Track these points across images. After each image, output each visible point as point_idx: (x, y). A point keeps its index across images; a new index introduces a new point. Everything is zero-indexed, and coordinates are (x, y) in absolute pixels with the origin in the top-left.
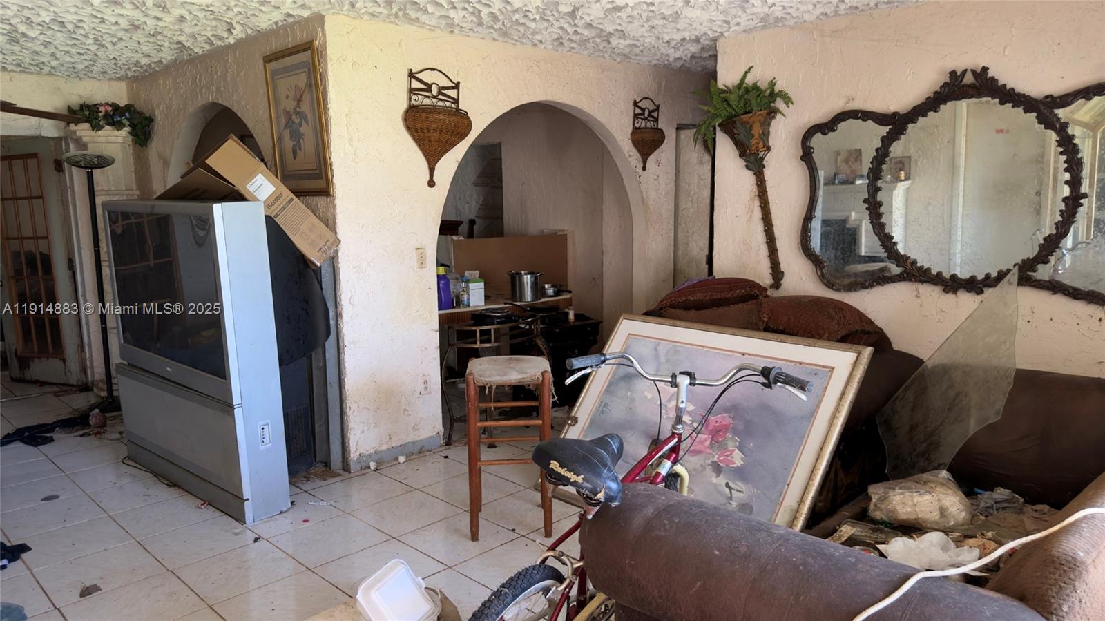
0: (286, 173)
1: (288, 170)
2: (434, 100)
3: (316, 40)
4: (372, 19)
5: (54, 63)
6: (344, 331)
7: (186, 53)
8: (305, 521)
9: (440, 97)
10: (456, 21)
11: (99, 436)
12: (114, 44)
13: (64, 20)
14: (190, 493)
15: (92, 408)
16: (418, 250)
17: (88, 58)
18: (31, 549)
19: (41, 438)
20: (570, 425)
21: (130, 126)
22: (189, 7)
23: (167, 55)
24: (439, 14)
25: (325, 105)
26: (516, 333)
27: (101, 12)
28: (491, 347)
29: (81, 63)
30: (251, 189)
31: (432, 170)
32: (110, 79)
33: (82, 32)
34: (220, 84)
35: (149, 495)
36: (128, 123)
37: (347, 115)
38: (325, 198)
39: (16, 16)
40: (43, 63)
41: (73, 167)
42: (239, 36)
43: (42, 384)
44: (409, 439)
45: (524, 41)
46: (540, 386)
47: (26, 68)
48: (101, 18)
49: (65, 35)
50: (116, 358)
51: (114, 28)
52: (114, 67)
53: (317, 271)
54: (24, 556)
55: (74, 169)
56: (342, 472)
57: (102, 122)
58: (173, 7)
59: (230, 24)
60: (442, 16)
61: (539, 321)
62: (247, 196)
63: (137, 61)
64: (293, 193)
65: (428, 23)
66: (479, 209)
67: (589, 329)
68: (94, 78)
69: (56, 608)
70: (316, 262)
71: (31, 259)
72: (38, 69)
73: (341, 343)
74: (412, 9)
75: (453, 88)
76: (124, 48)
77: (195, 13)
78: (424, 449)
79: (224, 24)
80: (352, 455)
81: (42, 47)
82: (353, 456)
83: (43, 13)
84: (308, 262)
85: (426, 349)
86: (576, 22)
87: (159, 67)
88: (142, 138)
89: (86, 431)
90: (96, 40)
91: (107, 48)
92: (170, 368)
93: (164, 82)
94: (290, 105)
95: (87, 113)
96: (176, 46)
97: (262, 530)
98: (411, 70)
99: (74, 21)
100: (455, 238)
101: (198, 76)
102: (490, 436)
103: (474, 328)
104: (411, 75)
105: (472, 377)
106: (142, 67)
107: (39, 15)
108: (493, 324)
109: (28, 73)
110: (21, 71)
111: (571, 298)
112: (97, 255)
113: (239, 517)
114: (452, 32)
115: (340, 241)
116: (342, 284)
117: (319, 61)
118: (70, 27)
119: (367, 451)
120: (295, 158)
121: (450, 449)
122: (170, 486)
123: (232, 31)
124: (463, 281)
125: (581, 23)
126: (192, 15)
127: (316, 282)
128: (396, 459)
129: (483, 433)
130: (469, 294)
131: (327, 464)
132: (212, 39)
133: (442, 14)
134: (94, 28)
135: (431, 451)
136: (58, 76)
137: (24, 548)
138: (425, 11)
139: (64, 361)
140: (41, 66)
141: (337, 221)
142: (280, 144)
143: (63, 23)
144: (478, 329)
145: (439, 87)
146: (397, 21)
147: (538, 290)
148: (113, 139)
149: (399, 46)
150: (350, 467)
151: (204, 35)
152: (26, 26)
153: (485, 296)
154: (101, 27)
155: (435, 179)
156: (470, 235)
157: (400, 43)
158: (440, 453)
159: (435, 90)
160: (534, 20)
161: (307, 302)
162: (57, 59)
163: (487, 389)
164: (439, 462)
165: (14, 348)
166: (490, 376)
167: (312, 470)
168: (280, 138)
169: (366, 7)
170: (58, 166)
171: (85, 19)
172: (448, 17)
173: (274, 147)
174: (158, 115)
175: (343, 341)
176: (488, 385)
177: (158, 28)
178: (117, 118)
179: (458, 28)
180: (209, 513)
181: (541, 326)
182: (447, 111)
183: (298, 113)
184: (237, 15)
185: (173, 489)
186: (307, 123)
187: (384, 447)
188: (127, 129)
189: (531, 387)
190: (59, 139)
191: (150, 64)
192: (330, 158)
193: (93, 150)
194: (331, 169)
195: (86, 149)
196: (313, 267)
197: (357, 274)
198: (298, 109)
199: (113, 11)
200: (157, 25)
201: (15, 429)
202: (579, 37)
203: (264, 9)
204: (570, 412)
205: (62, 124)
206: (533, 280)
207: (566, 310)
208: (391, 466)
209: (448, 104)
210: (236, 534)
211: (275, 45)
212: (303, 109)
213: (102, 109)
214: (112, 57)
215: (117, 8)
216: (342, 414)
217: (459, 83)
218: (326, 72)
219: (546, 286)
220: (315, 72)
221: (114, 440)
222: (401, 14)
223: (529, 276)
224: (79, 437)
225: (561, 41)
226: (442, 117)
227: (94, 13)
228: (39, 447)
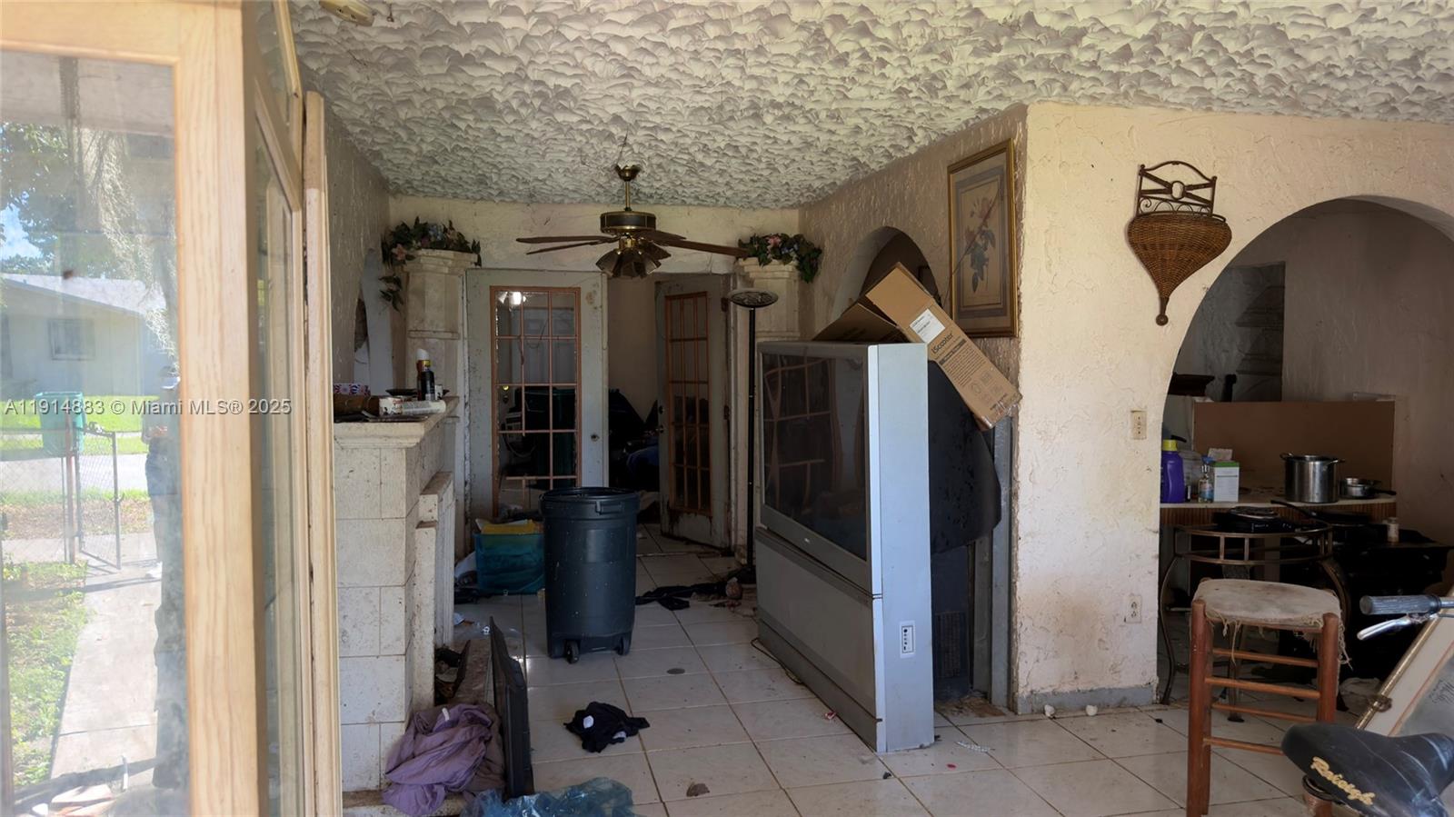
0: (963, 309)
1: (965, 305)
2: (1175, 205)
3: (1014, 138)
4: (1093, 103)
5: (729, 193)
6: (1018, 518)
7: (861, 170)
8: (951, 766)
9: (1185, 199)
10: (1215, 93)
11: (732, 609)
12: (786, 167)
13: (738, 144)
14: (818, 697)
15: (730, 576)
16: (1135, 414)
17: (760, 185)
18: (648, 726)
19: (677, 601)
20: (1376, 710)
21: (797, 259)
22: (864, 114)
23: (841, 176)
24: (1188, 86)
25: (1019, 219)
26: (1289, 548)
27: (774, 131)
28: (1244, 566)
29: (755, 191)
30: (915, 329)
31: (1164, 301)
32: (783, 208)
33: (755, 155)
34: (896, 204)
35: (773, 689)
36: (795, 256)
37: (1047, 231)
38: (1008, 339)
39: (694, 144)
40: (719, 194)
41: (738, 306)
42: (922, 143)
43: (689, 542)
44: (1103, 684)
45: (1327, 110)
46: (1320, 636)
47: (703, 201)
48: (774, 137)
49: (739, 161)
50: (758, 523)
51: (786, 148)
52: (786, 193)
53: (989, 434)
54: (641, 731)
55: (739, 308)
56: (1005, 711)
57: (770, 256)
58: (847, 116)
59: (911, 130)
60: (1193, 89)
61: (1330, 535)
62: (909, 337)
63: (810, 185)
64: (966, 333)
65: (1171, 100)
66: (1244, 360)
67: (1427, 558)
68: (767, 207)
69: (661, 801)
70: (988, 422)
71: (691, 405)
72: (714, 201)
73: (1014, 534)
74: (1149, 84)
75: (1205, 186)
76: (797, 171)
77: (871, 121)
78: (1126, 702)
79: (905, 132)
80: (1021, 690)
81: (718, 176)
82: (1023, 691)
83: (719, 138)
84: (979, 423)
85: (1138, 556)
86: (1420, 73)
87: (832, 189)
88: (808, 271)
89: (721, 601)
90: (769, 164)
91: (779, 172)
92: (808, 539)
93: (837, 207)
94: (974, 224)
95: (755, 247)
96: (851, 163)
97: (896, 765)
98: (1143, 166)
99: (748, 144)
100: (1198, 399)
101: (873, 197)
102: (1234, 702)
103: (1216, 534)
104: (1144, 172)
105: (1202, 605)
106: (815, 191)
107: (714, 140)
108: (1248, 531)
109: (705, 206)
110: (699, 204)
111: (1394, 504)
112: (751, 402)
113: (870, 742)
114: (1209, 109)
115: (1021, 397)
116: (1020, 454)
117: (1015, 164)
118: (743, 151)
119: (1043, 688)
120: (975, 290)
121: (1166, 710)
122: (798, 683)
123: (914, 138)
124: (1204, 463)
125: (1428, 75)
126: (868, 124)
127: (986, 447)
128: (1084, 709)
129: (1221, 696)
130: (1213, 484)
131: (987, 696)
132: (891, 150)
133: (1193, 85)
134: (767, 150)
135: (1136, 707)
136: (731, 207)
137: (642, 723)
138: (1167, 84)
139: (711, 518)
140: (717, 197)
141: (1021, 370)
142: (959, 272)
143: (737, 147)
144: (1222, 536)
145: (1184, 186)
146: (1126, 102)
147: (1333, 485)
148: (778, 274)
149: (1129, 136)
150: (1016, 706)
151: (881, 147)
152: (703, 154)
153: (1240, 489)
154: (775, 150)
155: (1167, 313)
156: (1227, 396)
157: (1129, 132)
158: (1150, 713)
159: (1177, 191)
160: (1344, 78)
161: (972, 474)
162: (731, 188)
163: (1226, 628)
164: (1146, 726)
165: (666, 500)
166: (1232, 608)
167: (966, 700)
168: (959, 266)
169: (1083, 89)
170: (725, 304)
171: (758, 141)
172: (1203, 89)
173: (951, 277)
174: (828, 247)
175: (1017, 531)
176: (1228, 622)
177: (831, 143)
178: (786, 251)
179: (1220, 103)
180: (836, 726)
181: (1335, 543)
182: (1195, 218)
183: (983, 233)
184: (919, 117)
185: (799, 687)
186: (994, 245)
187: (1067, 688)
188: (794, 262)
189: (1305, 636)
190: (727, 276)
191: (823, 187)
192: (1018, 289)
193: (759, 287)
194: (1019, 302)
195: (752, 286)
196: (984, 429)
197: (1043, 442)
198: (984, 228)
199: (786, 128)
200: (830, 140)
201: (655, 588)
202: (1425, 96)
203: (951, 106)
204: (1379, 688)
205: (732, 258)
206: (1325, 469)
207: (1385, 522)
208: (1075, 717)
209: (1196, 209)
210: (864, 762)
211: (963, 150)
212: (989, 228)
213: (771, 241)
214: (784, 182)
215: (789, 125)
216: (1011, 631)
217: (1215, 178)
218: (1023, 177)
219: (1349, 481)
220: (1009, 181)
221: (747, 616)
222: (1132, 93)
223: (1317, 463)
224: (713, 607)
225: (1392, 105)
226: (1184, 226)
227: (767, 133)
228: (675, 611)
